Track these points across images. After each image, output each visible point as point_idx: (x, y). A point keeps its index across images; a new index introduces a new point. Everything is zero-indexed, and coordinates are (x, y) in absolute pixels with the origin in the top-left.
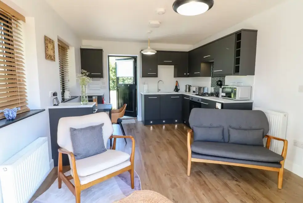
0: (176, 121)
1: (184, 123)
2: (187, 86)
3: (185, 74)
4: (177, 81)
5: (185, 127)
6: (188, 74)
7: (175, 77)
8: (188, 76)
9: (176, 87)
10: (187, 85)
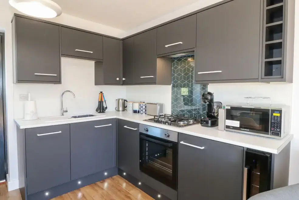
0: (106, 174)
1: (121, 175)
2: (121, 101)
3: (118, 79)
4: (101, 92)
5: (124, 185)
6: (124, 79)
7: (96, 84)
8: (124, 83)
9: (101, 103)
10: (119, 100)
